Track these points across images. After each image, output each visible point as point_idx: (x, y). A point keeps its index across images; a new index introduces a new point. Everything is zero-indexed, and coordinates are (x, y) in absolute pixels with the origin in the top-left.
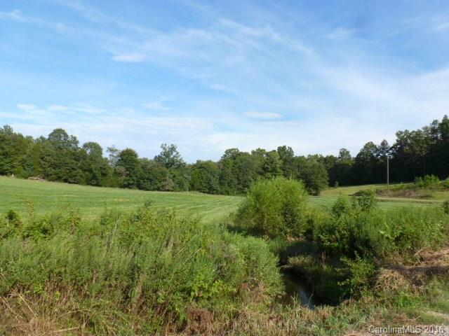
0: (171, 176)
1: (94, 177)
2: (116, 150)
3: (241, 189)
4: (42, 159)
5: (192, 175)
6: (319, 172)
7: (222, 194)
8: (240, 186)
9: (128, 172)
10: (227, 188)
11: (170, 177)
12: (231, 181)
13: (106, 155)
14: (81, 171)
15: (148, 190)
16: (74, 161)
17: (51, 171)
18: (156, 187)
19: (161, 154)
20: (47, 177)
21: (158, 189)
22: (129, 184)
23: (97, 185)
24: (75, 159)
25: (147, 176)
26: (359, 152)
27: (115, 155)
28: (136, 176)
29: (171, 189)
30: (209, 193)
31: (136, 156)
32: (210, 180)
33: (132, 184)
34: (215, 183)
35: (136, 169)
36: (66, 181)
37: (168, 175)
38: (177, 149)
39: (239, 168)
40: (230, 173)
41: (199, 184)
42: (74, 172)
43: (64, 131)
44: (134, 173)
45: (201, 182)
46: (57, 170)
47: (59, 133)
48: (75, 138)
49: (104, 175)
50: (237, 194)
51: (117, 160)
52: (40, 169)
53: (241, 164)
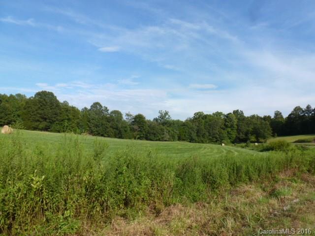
0: (168, 131)
1: (120, 132)
2: (131, 115)
3: (211, 139)
4: (89, 121)
5: (179, 130)
6: (266, 127)
7: (199, 142)
8: (211, 137)
9: (140, 129)
10: (202, 139)
11: (166, 132)
12: (205, 134)
13: (124, 118)
14: (111, 129)
15: (153, 140)
16: (107, 123)
17: (94, 129)
18: (158, 138)
19: (159, 117)
20: (92, 133)
21: (159, 140)
22: (141, 137)
23: (121, 137)
24: (107, 121)
25: (152, 131)
26: (290, 113)
27: (130, 118)
28: (145, 132)
29: (167, 139)
30: (190, 142)
31: (144, 118)
32: (191, 133)
33: (143, 137)
34: (194, 135)
35: (145, 128)
36: (102, 135)
37: (166, 130)
38: (169, 114)
39: (209, 125)
40: (203, 129)
41: (183, 136)
42: (108, 130)
43: (99, 104)
44: (144, 130)
45: (185, 135)
46: (98, 129)
47: (96, 105)
48: (106, 108)
49: (126, 131)
50: (209, 143)
51: (131, 121)
52: (88, 128)
53: (210, 123)
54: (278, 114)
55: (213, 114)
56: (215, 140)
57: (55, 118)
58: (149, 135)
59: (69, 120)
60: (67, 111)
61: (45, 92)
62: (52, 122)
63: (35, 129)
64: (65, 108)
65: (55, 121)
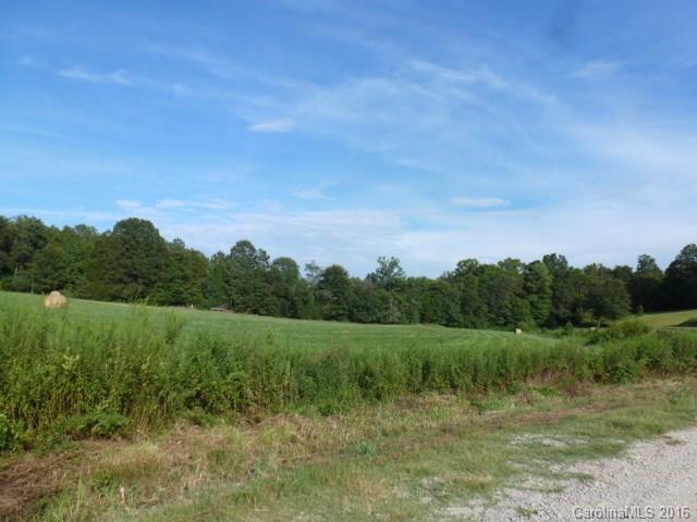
0: (396, 302)
1: (293, 305)
2: (317, 268)
3: (494, 320)
4: (227, 282)
5: (422, 300)
6: (616, 292)
7: (466, 327)
8: (493, 316)
9: (335, 298)
10: (474, 319)
11: (394, 304)
12: (479, 307)
13: (303, 274)
14: (275, 298)
15: (365, 322)
16: (265, 284)
17: (239, 299)
18: (375, 318)
19: (377, 271)
20: (234, 307)
21: (378, 321)
22: (339, 315)
23: (295, 316)
24: (266, 281)
25: (362, 303)
26: (674, 260)
27: (315, 274)
28: (348, 304)
29: (396, 320)
30: (447, 326)
31: (346, 274)
32: (448, 307)
33: (343, 315)
34: (455, 311)
35: (346, 293)
36: (255, 312)
37: (392, 300)
38: (399, 264)
39: (489, 288)
40: (477, 297)
41: (432, 313)
42: (267, 300)
43: (249, 243)
44: (345, 299)
45: (435, 311)
46: (246, 298)
47: (243, 246)
48: (264, 253)
49: (305, 302)
50: (489, 327)
51: (317, 281)
52: (224, 297)
53: (491, 283)
54: (646, 262)
55: (500, 263)
56: (502, 320)
57: (155, 274)
58: (355, 310)
59: (184, 278)
60: (180, 260)
61: (136, 220)
62: (149, 284)
63: (114, 298)
64: (178, 255)
65: (156, 282)
